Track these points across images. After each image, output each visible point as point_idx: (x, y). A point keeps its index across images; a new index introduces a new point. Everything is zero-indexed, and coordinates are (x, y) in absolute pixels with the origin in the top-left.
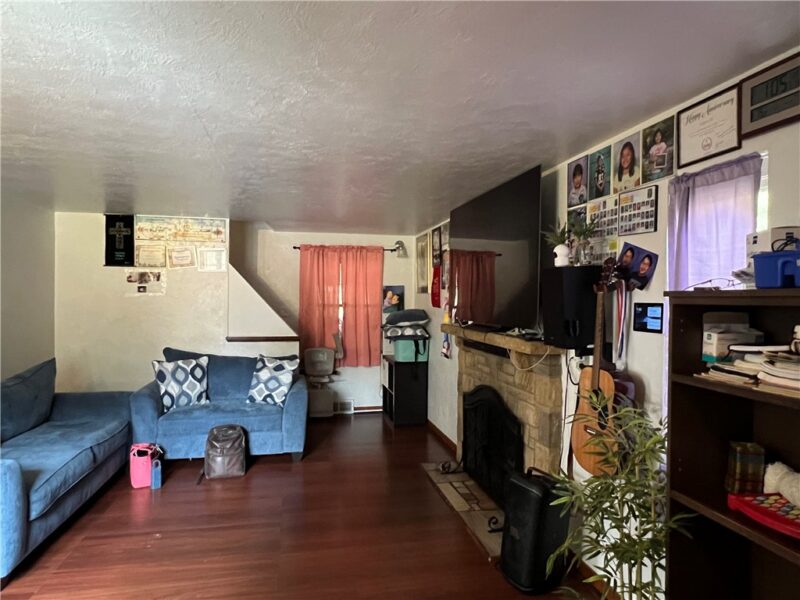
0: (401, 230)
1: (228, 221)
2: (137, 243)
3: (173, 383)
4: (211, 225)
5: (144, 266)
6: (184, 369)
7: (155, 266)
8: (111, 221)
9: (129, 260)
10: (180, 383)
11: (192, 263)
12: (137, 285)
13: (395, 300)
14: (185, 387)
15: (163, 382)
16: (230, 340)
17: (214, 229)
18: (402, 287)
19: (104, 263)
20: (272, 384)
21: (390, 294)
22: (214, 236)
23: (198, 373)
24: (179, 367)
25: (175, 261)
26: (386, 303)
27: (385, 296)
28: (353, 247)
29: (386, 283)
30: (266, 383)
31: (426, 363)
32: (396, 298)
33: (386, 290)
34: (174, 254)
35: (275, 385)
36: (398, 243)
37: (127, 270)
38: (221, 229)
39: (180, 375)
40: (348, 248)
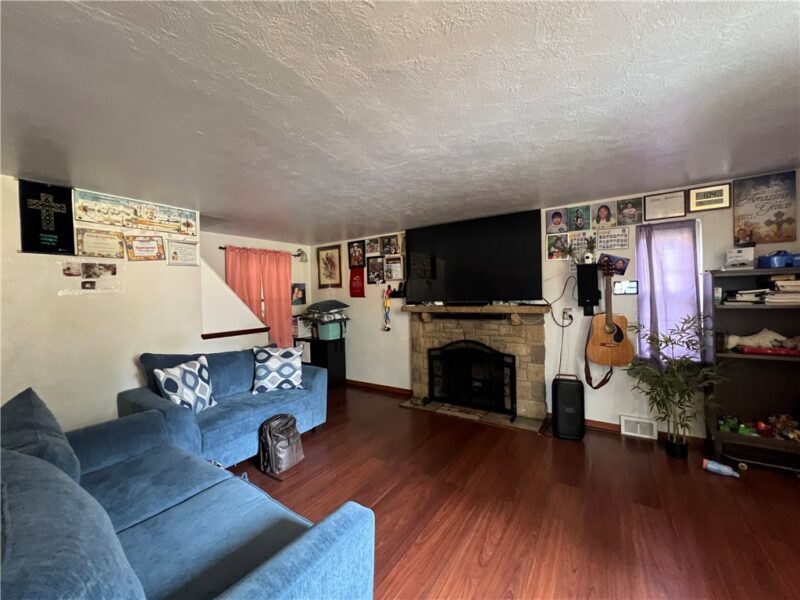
0: (301, 240)
1: (198, 214)
2: (76, 225)
3: (186, 390)
4: (180, 215)
5: (91, 255)
6: (191, 373)
7: (109, 256)
8: (29, 191)
9: (64, 243)
11: (159, 257)
12: (80, 279)
13: (300, 295)
15: (175, 391)
16: (205, 337)
17: (184, 220)
18: (304, 285)
19: (20, 248)
20: (286, 371)
21: (296, 290)
22: (183, 228)
23: (205, 374)
25: (137, 252)
26: (294, 298)
27: (293, 292)
28: (270, 252)
29: (294, 281)
30: (278, 371)
32: (301, 292)
33: (294, 287)
34: (135, 244)
36: (299, 250)
37: (60, 261)
38: (190, 221)
39: (190, 380)
40: (266, 252)
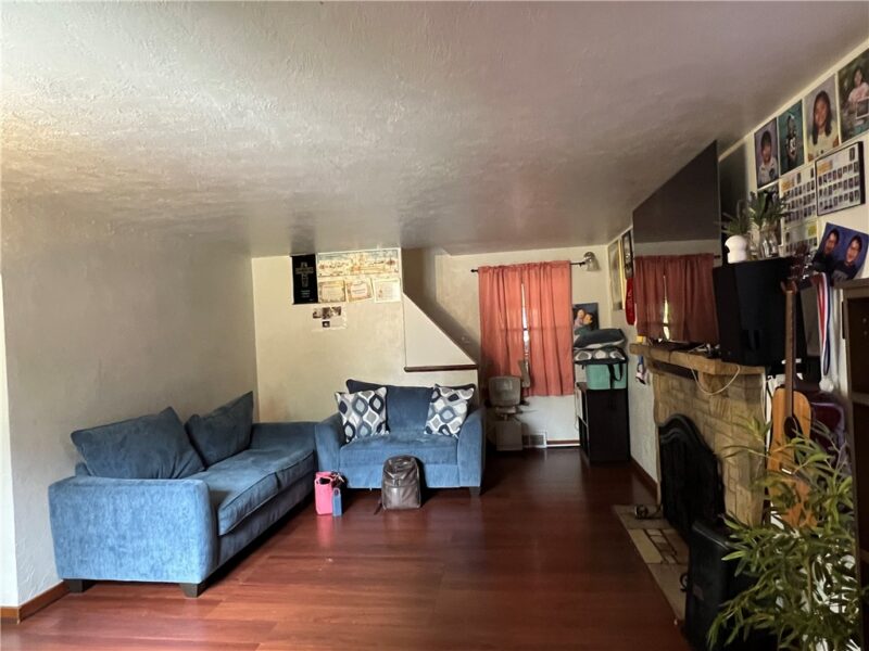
1: (399, 250)
2: (319, 280)
3: (354, 414)
4: (385, 256)
5: (327, 302)
6: (363, 400)
7: (336, 301)
8: (297, 261)
9: (313, 297)
10: (361, 414)
11: (369, 296)
12: (321, 320)
13: (588, 320)
14: (365, 417)
15: (344, 413)
16: (408, 370)
17: (388, 260)
18: (596, 305)
19: (293, 301)
20: (447, 415)
21: (580, 313)
22: (387, 267)
23: (377, 404)
24: (359, 398)
25: (354, 295)
26: (577, 324)
27: (575, 316)
28: (535, 265)
29: (576, 301)
30: (441, 414)
31: (626, 391)
32: (588, 317)
33: (576, 309)
34: (352, 288)
35: (451, 416)
36: (586, 255)
37: (312, 307)
38: (393, 259)
39: (361, 406)
40: (530, 266)
